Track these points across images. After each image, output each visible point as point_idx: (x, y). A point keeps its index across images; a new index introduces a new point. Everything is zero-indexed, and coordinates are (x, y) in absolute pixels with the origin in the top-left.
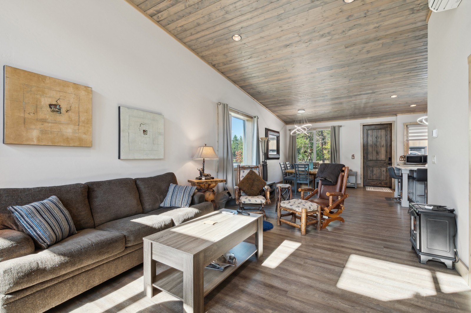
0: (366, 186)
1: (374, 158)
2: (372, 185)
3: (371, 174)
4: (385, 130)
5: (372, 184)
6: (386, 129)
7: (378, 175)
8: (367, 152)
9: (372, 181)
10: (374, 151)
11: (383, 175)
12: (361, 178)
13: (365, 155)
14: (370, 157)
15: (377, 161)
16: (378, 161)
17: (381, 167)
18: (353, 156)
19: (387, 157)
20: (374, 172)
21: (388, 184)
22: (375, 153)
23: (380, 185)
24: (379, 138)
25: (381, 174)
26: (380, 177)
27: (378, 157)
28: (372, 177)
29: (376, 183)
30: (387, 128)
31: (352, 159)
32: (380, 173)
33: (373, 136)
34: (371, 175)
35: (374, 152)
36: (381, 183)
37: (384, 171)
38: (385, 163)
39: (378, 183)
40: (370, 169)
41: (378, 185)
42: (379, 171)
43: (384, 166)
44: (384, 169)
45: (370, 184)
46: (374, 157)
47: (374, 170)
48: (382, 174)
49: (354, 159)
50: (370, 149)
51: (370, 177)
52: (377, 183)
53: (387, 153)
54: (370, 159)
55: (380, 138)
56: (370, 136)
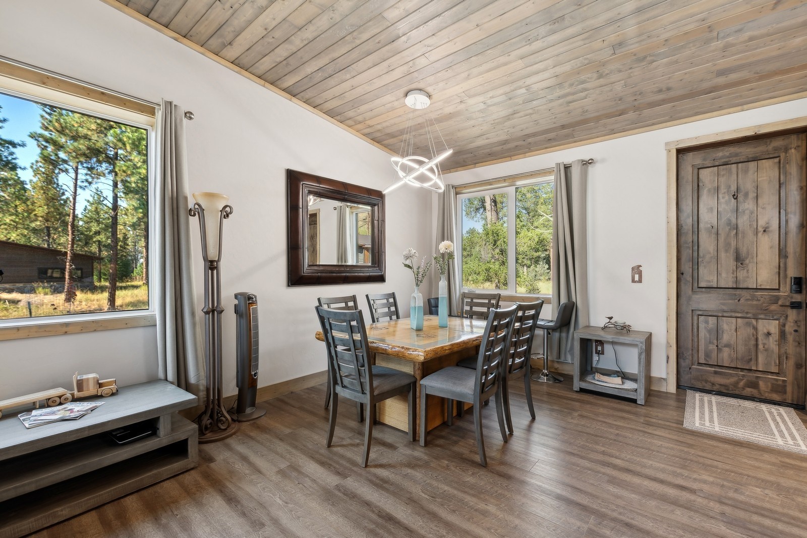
0: (689, 392)
1: (726, 280)
2: (716, 388)
3: (710, 342)
4: (777, 160)
5: (713, 384)
6: (783, 155)
7: (741, 349)
8: (695, 254)
9: (716, 372)
10: (726, 251)
11: (766, 350)
12: (668, 358)
13: (687, 268)
14: (707, 276)
15: (738, 292)
16: (744, 293)
17: (757, 319)
18: (637, 270)
19: (786, 276)
20: (726, 338)
21: (789, 389)
22: (727, 260)
23: (749, 391)
24: (746, 195)
25: (757, 345)
26: (751, 360)
27: (741, 274)
28: (714, 355)
29: (733, 380)
30: (786, 150)
31: (633, 281)
32: (753, 342)
33: (723, 190)
34: (713, 347)
35: (723, 255)
36: (754, 385)
37: (769, 334)
38: (776, 300)
39: (742, 384)
40: (707, 322)
41: (743, 389)
42: (747, 332)
43: (767, 314)
44: (773, 326)
45: (706, 381)
46: (724, 275)
47: (725, 327)
48: (761, 346)
49: (640, 281)
50: (707, 244)
51: (707, 355)
52: (737, 383)
53: (786, 257)
54: (709, 281)
55: (752, 195)
56: (709, 190)
